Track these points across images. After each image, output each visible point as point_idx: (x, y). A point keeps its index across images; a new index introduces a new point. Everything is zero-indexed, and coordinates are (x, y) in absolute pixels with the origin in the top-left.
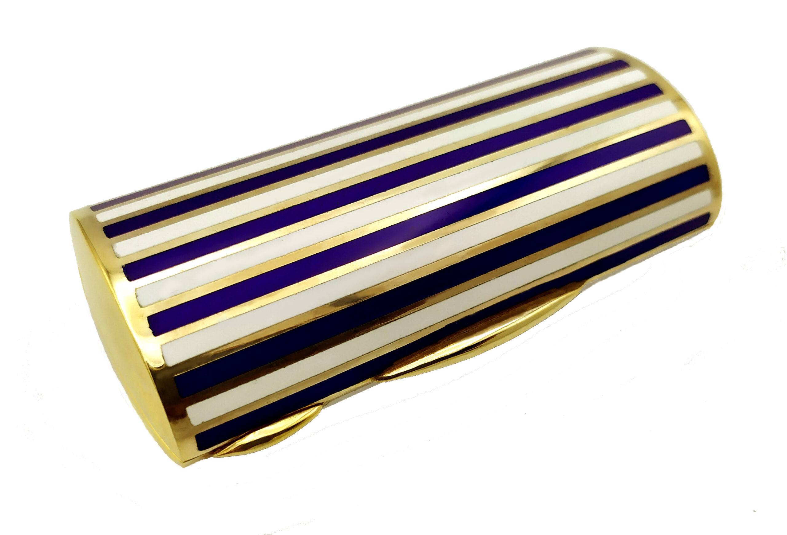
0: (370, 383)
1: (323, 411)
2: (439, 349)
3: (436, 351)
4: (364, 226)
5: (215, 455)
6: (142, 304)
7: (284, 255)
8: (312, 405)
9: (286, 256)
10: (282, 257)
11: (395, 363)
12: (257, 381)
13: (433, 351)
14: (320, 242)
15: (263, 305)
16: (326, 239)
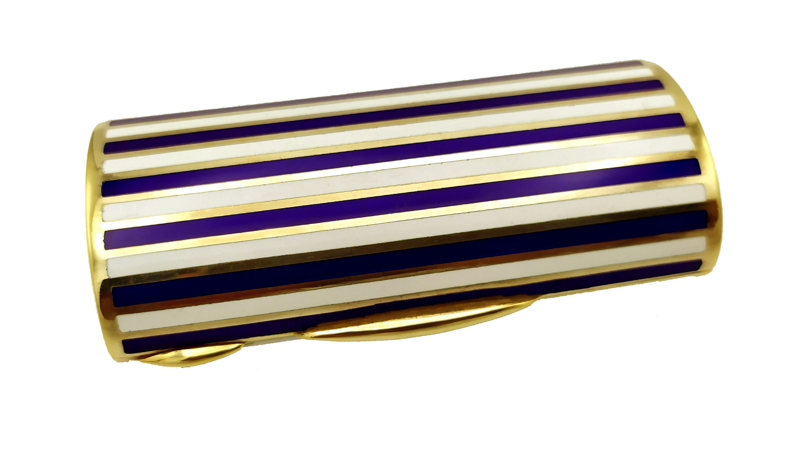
0: (292, 336)
1: (243, 348)
2: (364, 324)
3: (361, 325)
4: (319, 195)
5: (140, 360)
6: (104, 219)
7: (237, 205)
8: (236, 341)
9: (239, 206)
10: (235, 206)
11: (319, 325)
12: (183, 309)
13: (358, 324)
14: (273, 201)
15: (204, 245)
16: (280, 199)
